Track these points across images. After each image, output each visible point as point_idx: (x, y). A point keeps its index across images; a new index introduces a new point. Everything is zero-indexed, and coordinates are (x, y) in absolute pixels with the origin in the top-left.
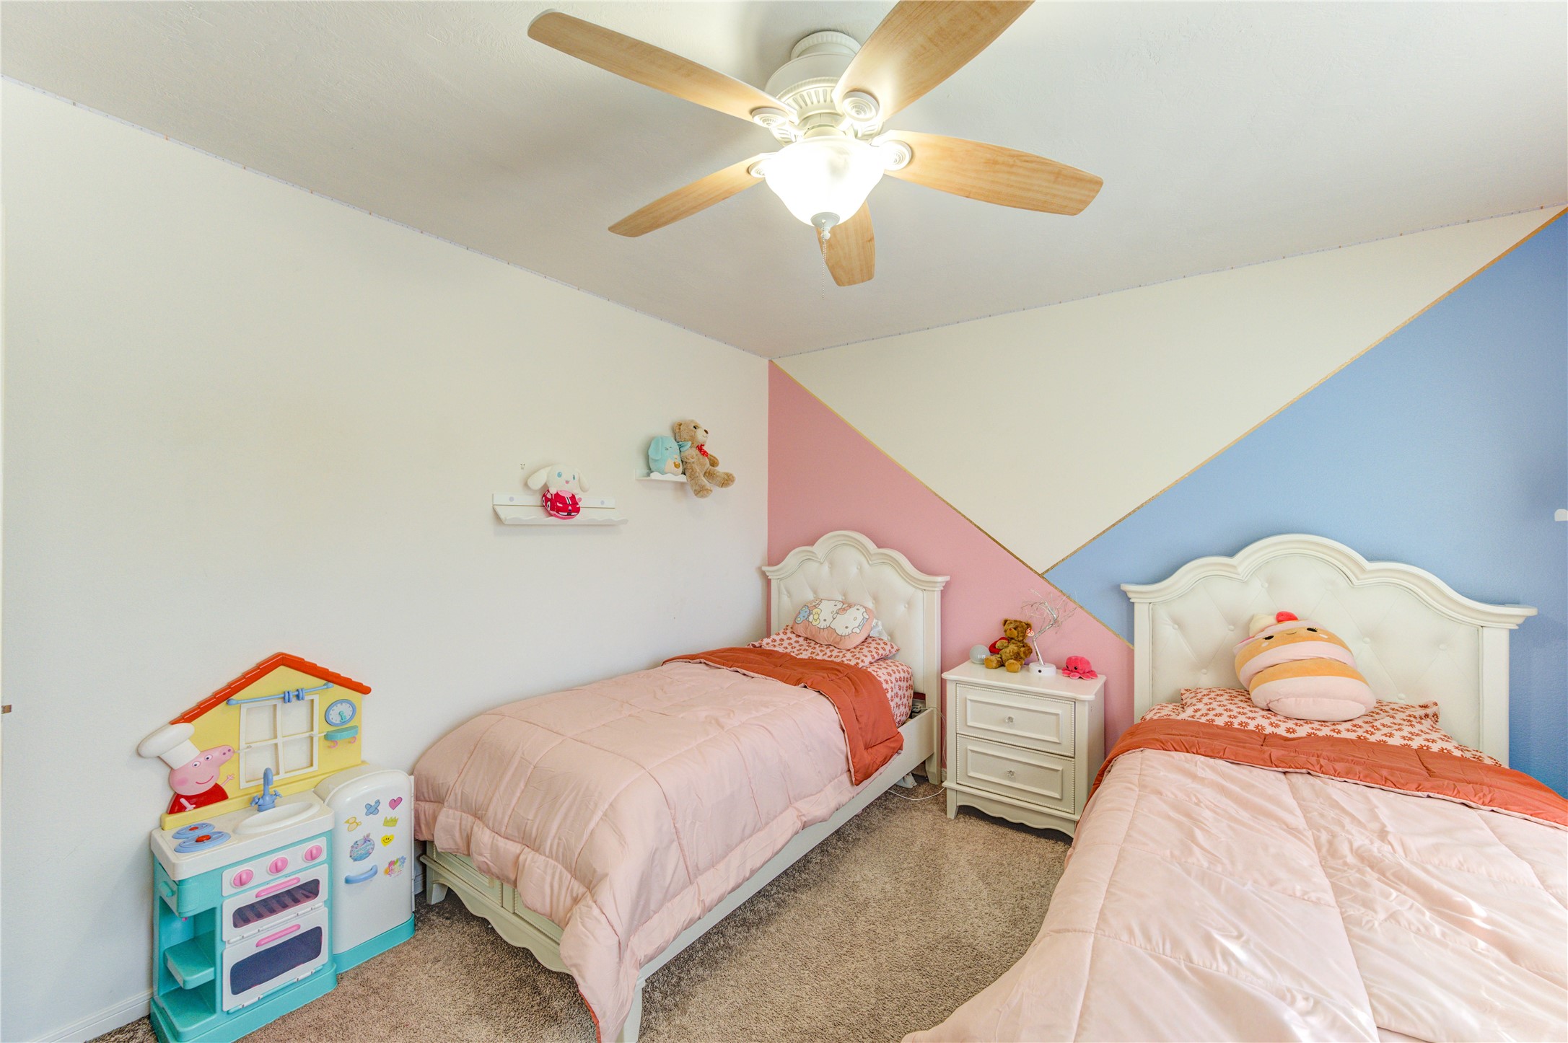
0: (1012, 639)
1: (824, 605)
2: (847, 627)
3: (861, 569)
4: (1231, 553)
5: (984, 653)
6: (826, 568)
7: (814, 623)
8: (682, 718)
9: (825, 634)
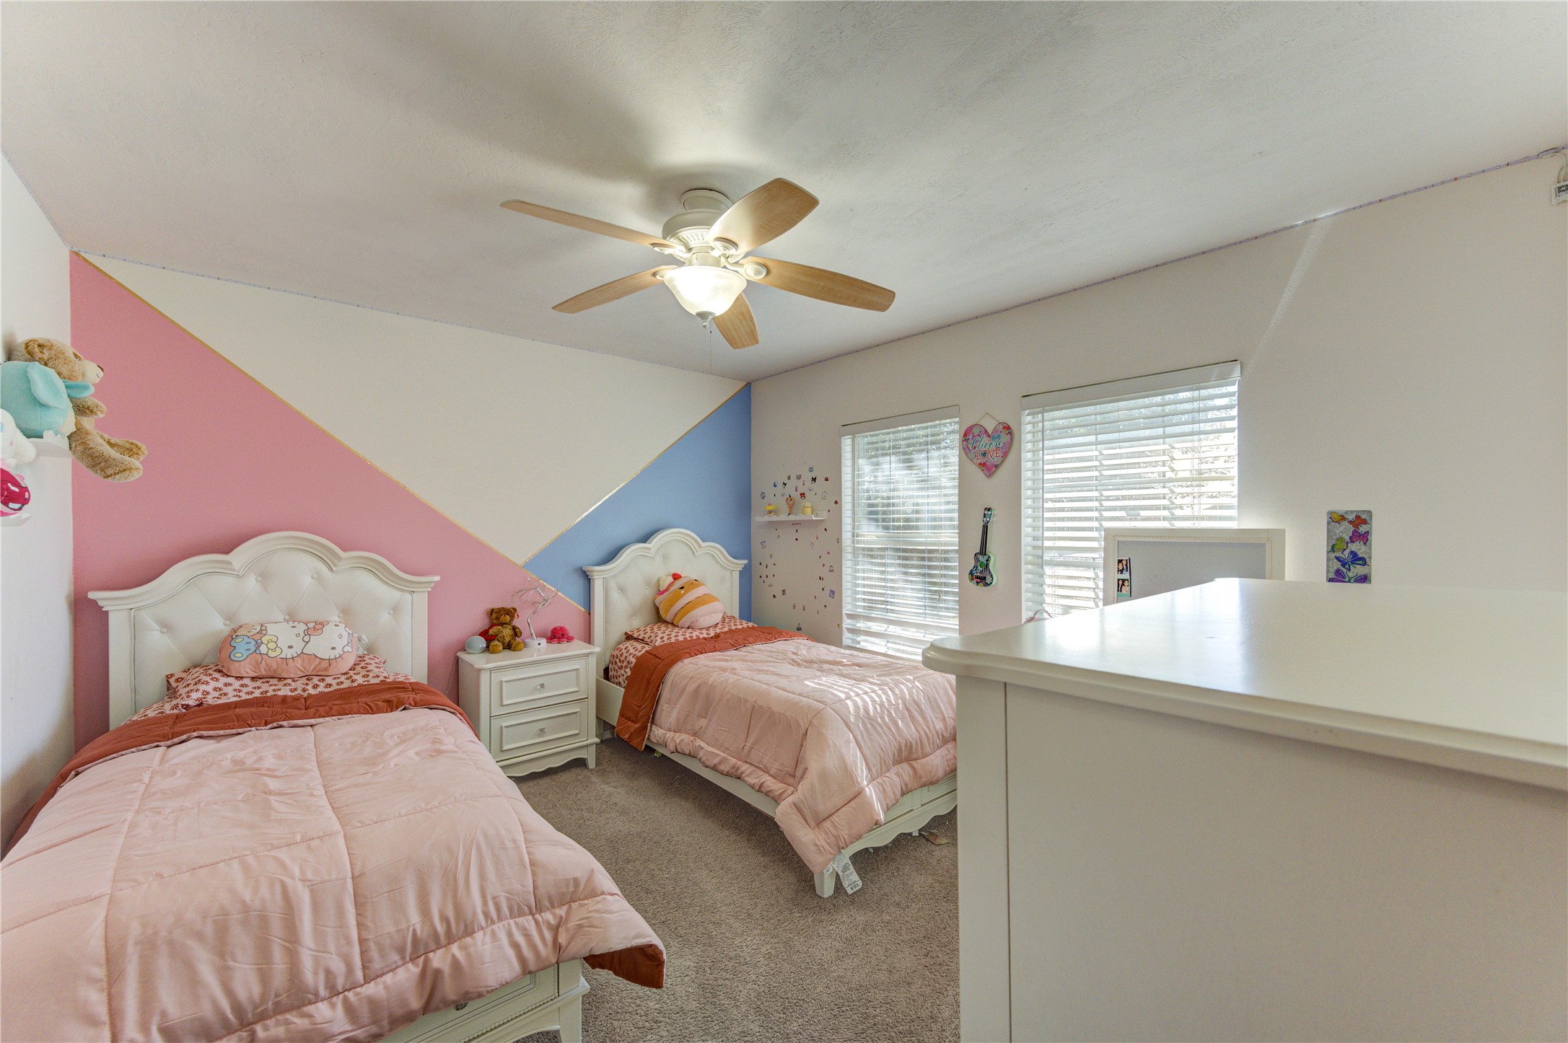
0: (505, 624)
1: (272, 629)
2: (333, 648)
3: (319, 578)
4: (645, 538)
5: (482, 643)
7: (272, 654)
9: (299, 663)
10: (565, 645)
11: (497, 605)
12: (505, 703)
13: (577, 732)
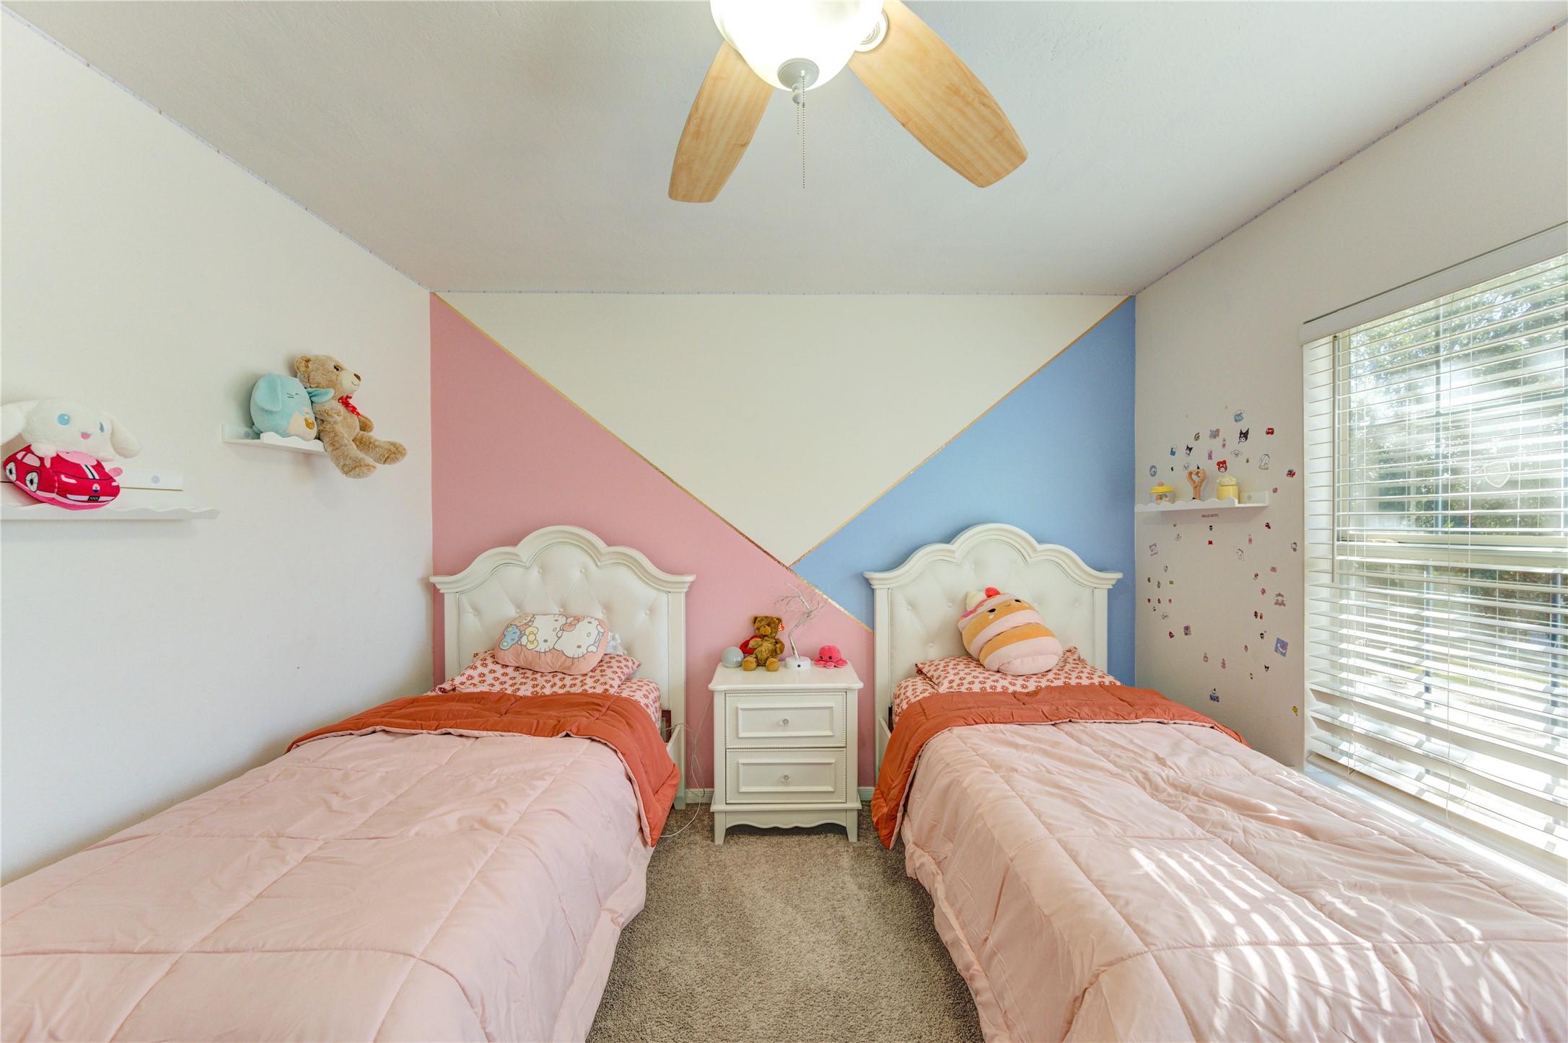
0: (766, 636)
1: (539, 621)
2: (579, 647)
3: (585, 572)
4: (949, 539)
5: (737, 655)
6: (535, 574)
7: (530, 646)
8: (417, 834)
9: (549, 658)
10: (831, 671)
11: (763, 612)
12: (740, 736)
13: (830, 789)
